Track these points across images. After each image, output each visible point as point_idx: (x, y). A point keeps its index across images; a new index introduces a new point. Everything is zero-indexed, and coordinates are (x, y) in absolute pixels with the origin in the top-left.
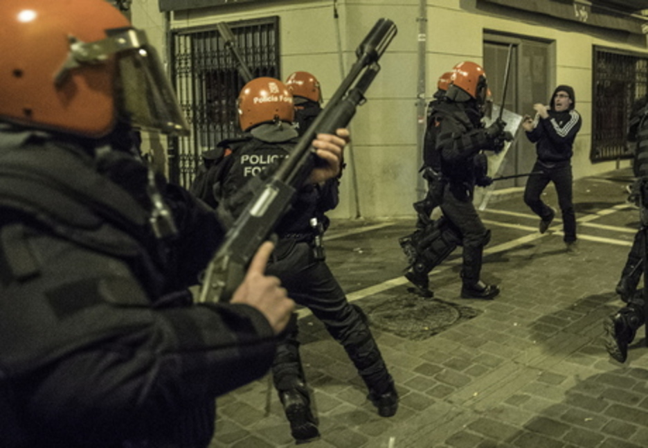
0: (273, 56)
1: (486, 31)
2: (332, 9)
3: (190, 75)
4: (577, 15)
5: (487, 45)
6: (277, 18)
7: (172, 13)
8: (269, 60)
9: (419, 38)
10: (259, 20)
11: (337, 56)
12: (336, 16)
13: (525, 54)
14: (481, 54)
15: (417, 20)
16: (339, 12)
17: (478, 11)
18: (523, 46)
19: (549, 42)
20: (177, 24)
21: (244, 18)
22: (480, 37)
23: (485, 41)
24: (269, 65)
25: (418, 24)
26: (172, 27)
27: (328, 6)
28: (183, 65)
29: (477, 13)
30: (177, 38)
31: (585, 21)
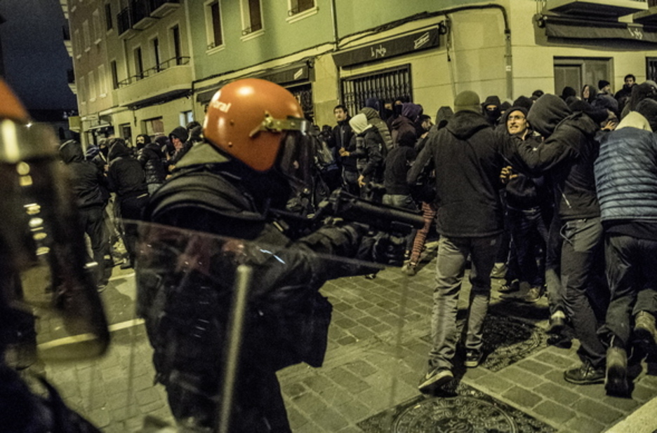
0: (408, 90)
1: (555, 58)
2: (446, 55)
3: (354, 106)
4: (633, 35)
5: (557, 68)
6: (410, 65)
7: (341, 68)
8: (405, 92)
9: (508, 68)
10: (397, 67)
11: (450, 86)
12: (449, 60)
13: (587, 71)
14: (553, 75)
15: (505, 56)
16: (451, 57)
17: (548, 43)
18: (586, 65)
19: (607, 59)
20: (345, 74)
21: (388, 66)
22: (551, 62)
23: (555, 65)
24: (405, 96)
25: (505, 60)
26: (341, 76)
27: (443, 54)
28: (349, 100)
29: (549, 46)
30: (344, 83)
31: (641, 38)
